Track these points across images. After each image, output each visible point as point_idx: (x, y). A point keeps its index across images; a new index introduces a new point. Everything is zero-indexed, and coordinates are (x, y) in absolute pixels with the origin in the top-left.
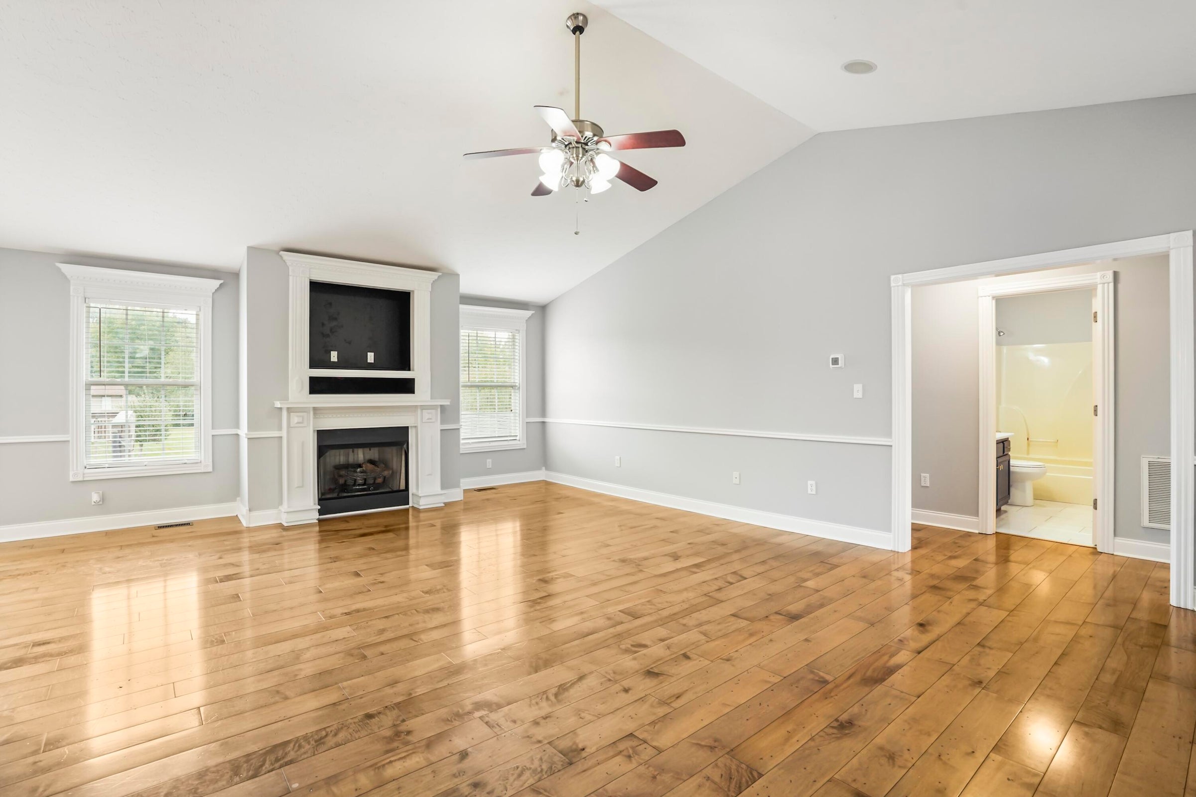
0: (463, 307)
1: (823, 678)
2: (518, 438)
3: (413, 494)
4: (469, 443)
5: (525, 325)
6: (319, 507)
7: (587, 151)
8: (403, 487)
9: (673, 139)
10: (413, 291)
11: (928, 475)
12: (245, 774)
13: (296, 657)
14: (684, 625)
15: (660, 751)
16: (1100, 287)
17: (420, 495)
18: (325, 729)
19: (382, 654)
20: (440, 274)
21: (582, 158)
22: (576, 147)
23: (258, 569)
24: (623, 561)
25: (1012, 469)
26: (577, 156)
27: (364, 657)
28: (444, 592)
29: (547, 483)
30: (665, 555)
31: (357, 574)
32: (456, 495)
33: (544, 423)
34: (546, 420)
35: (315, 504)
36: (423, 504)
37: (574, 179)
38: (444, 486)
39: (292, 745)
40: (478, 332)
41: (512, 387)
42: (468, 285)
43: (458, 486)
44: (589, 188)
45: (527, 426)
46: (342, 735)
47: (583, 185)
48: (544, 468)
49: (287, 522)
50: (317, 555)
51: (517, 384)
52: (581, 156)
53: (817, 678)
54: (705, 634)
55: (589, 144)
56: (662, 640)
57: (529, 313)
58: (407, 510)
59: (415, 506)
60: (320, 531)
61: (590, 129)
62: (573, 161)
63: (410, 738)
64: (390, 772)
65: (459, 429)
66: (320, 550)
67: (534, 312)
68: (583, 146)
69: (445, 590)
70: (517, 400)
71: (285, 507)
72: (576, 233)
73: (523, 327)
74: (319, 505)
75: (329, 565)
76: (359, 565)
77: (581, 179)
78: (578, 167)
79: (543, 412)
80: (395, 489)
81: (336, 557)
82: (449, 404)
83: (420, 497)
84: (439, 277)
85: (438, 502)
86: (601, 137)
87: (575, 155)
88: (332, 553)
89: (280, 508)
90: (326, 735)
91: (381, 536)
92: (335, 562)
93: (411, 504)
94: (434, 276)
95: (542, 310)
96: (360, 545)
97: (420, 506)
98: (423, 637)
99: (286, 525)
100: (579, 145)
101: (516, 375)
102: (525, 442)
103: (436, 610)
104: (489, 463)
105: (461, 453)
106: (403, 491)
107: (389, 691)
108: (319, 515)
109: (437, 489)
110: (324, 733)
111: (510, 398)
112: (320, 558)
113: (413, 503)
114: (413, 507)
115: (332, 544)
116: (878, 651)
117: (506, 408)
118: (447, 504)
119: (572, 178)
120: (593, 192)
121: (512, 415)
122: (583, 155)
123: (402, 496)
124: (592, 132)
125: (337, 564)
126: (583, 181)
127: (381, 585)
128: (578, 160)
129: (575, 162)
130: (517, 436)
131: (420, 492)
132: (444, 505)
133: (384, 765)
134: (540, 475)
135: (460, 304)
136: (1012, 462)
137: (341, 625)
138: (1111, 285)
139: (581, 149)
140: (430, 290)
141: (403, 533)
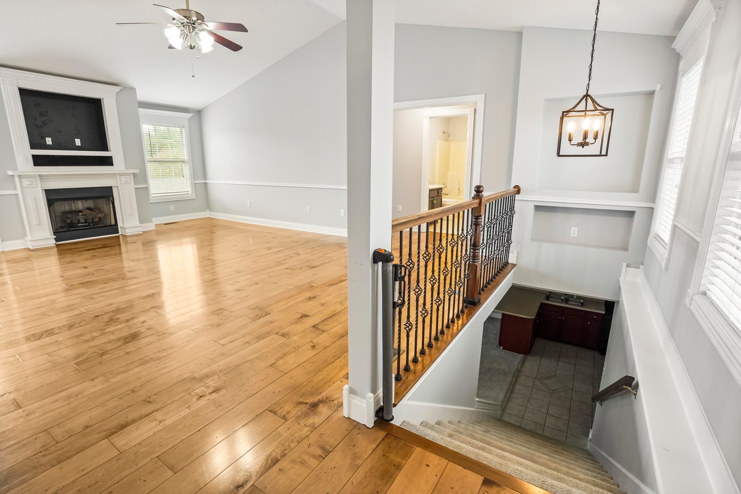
0: (141, 110)
1: (312, 285)
2: (189, 193)
3: (121, 227)
4: (157, 197)
5: (188, 122)
6: (55, 237)
7: (195, 28)
8: (113, 222)
9: (240, 28)
10: (103, 99)
11: (401, 206)
12: (33, 339)
13: (53, 302)
14: (261, 273)
15: (232, 312)
16: (469, 115)
17: (126, 227)
18: (73, 322)
19: (103, 296)
20: (121, 88)
21: (192, 32)
22: (188, 25)
23: (18, 270)
24: (242, 252)
25: (443, 202)
26: (189, 31)
27: (93, 298)
28: (139, 271)
29: (211, 219)
30: (265, 248)
31: (86, 268)
32: (150, 227)
33: (206, 183)
34: (207, 182)
35: (51, 235)
36: (128, 232)
37: (189, 44)
38: (141, 222)
39: (56, 329)
40: (156, 127)
41: (183, 162)
42: (142, 95)
43: (151, 221)
44: (200, 50)
45: (194, 185)
46: (82, 324)
47: (195, 49)
48: (208, 210)
49: (32, 247)
50: (58, 261)
51: (186, 160)
52: (191, 31)
53: (310, 286)
54: (269, 276)
55: (196, 24)
56: (248, 279)
57: (189, 115)
58: (118, 236)
59: (123, 234)
60: (58, 250)
61: (195, 15)
62: (187, 33)
63: (118, 320)
64: (108, 330)
65: (148, 187)
66: (59, 259)
67: (192, 114)
68: (192, 25)
69: (140, 270)
70: (186, 170)
71: (29, 238)
72: (193, 76)
73: (187, 124)
74: (54, 235)
75: (67, 265)
76: (87, 263)
77: (193, 45)
78: (191, 37)
79: (205, 177)
80: (108, 224)
81: (71, 261)
82: (138, 172)
83: (126, 228)
84: (121, 90)
85: (139, 231)
86: (203, 21)
87: (188, 30)
88: (68, 259)
89: (25, 238)
90: (75, 324)
91: (100, 250)
92: (70, 263)
93: (120, 233)
94: (117, 89)
95: (199, 113)
96: (87, 255)
97: (126, 233)
98: (126, 288)
99: (32, 248)
100: (190, 24)
101: (185, 155)
102: (195, 195)
103: (135, 278)
104: (172, 208)
105: (151, 202)
106: (113, 225)
107: (108, 307)
108: (56, 242)
109: (137, 223)
110: (73, 324)
111: (182, 169)
112: (60, 262)
113: (122, 232)
114: (122, 234)
115: (67, 256)
116: (341, 276)
117: (180, 175)
118: (144, 232)
119: (187, 44)
120: (203, 52)
121: (185, 179)
122: (193, 30)
123: (114, 228)
124: (196, 18)
125: (73, 264)
126: (194, 47)
127: (101, 271)
128: (190, 33)
129: (189, 34)
130: (189, 192)
131: (125, 226)
132: (142, 232)
133: (105, 329)
134: (206, 214)
135: (139, 107)
136: (443, 199)
137: (77, 288)
138: (473, 115)
139: (191, 27)
140: (116, 98)
141: (117, 248)
